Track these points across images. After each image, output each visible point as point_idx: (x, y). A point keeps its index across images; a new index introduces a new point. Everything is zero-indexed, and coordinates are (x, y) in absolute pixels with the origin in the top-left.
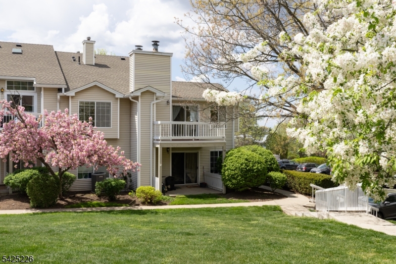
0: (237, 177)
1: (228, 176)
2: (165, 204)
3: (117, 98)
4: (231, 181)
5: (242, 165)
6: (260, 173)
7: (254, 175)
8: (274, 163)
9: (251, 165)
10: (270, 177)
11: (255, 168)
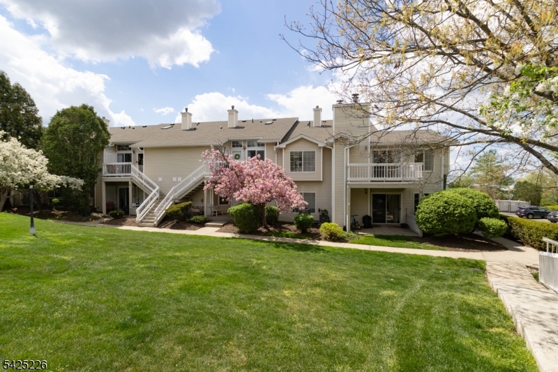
0: (433, 221)
1: (422, 219)
2: (346, 242)
3: (320, 147)
4: (425, 225)
5: (439, 208)
6: (463, 218)
7: (456, 220)
8: (491, 208)
9: (451, 209)
10: (482, 224)
11: (456, 212)
